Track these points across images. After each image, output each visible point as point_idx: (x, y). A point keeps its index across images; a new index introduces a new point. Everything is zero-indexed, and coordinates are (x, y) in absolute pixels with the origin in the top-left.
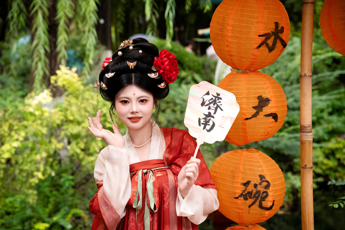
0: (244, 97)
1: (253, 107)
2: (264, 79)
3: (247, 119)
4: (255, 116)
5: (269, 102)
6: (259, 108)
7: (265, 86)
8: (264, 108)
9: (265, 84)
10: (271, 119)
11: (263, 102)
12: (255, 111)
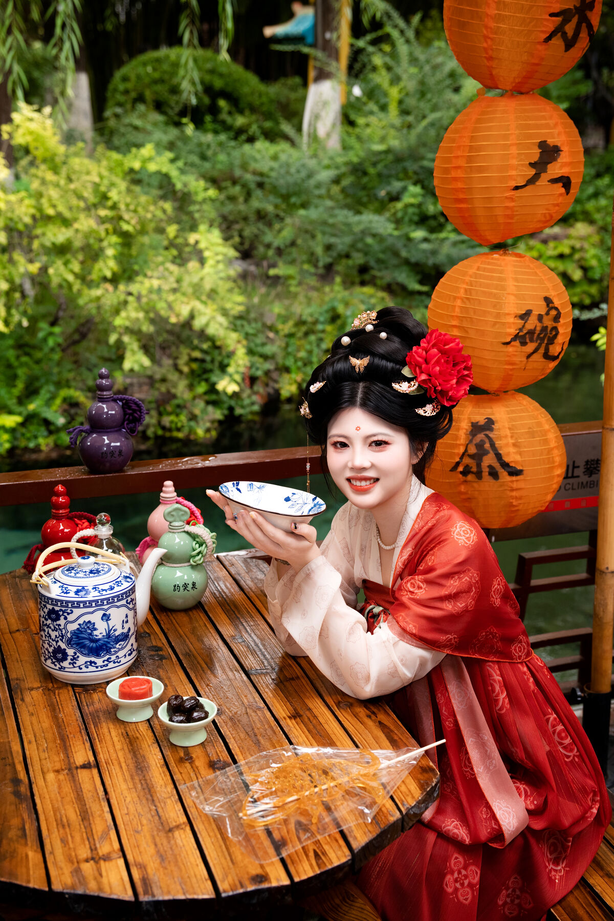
0: (512, 145)
1: (530, 164)
2: (548, 108)
3: (517, 188)
4: (532, 181)
5: (560, 155)
6: (540, 166)
7: (552, 122)
8: (549, 166)
9: (551, 118)
10: (559, 189)
11: (549, 153)
12: (533, 172)
